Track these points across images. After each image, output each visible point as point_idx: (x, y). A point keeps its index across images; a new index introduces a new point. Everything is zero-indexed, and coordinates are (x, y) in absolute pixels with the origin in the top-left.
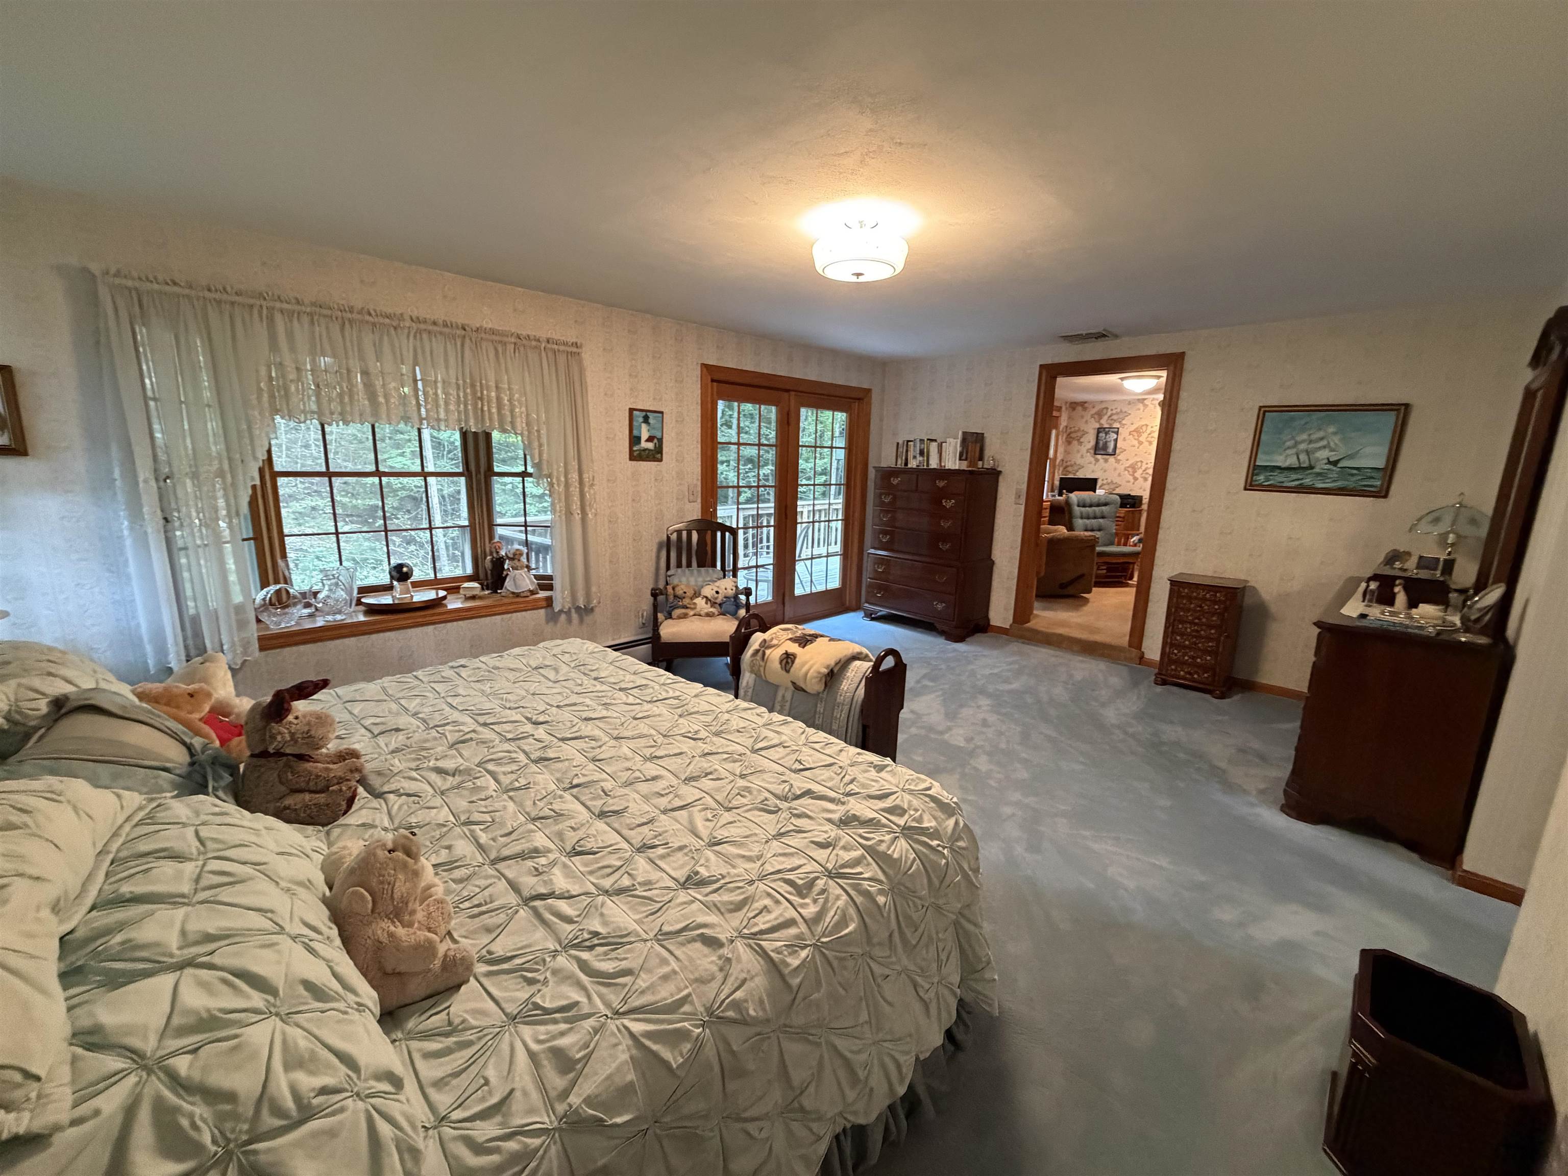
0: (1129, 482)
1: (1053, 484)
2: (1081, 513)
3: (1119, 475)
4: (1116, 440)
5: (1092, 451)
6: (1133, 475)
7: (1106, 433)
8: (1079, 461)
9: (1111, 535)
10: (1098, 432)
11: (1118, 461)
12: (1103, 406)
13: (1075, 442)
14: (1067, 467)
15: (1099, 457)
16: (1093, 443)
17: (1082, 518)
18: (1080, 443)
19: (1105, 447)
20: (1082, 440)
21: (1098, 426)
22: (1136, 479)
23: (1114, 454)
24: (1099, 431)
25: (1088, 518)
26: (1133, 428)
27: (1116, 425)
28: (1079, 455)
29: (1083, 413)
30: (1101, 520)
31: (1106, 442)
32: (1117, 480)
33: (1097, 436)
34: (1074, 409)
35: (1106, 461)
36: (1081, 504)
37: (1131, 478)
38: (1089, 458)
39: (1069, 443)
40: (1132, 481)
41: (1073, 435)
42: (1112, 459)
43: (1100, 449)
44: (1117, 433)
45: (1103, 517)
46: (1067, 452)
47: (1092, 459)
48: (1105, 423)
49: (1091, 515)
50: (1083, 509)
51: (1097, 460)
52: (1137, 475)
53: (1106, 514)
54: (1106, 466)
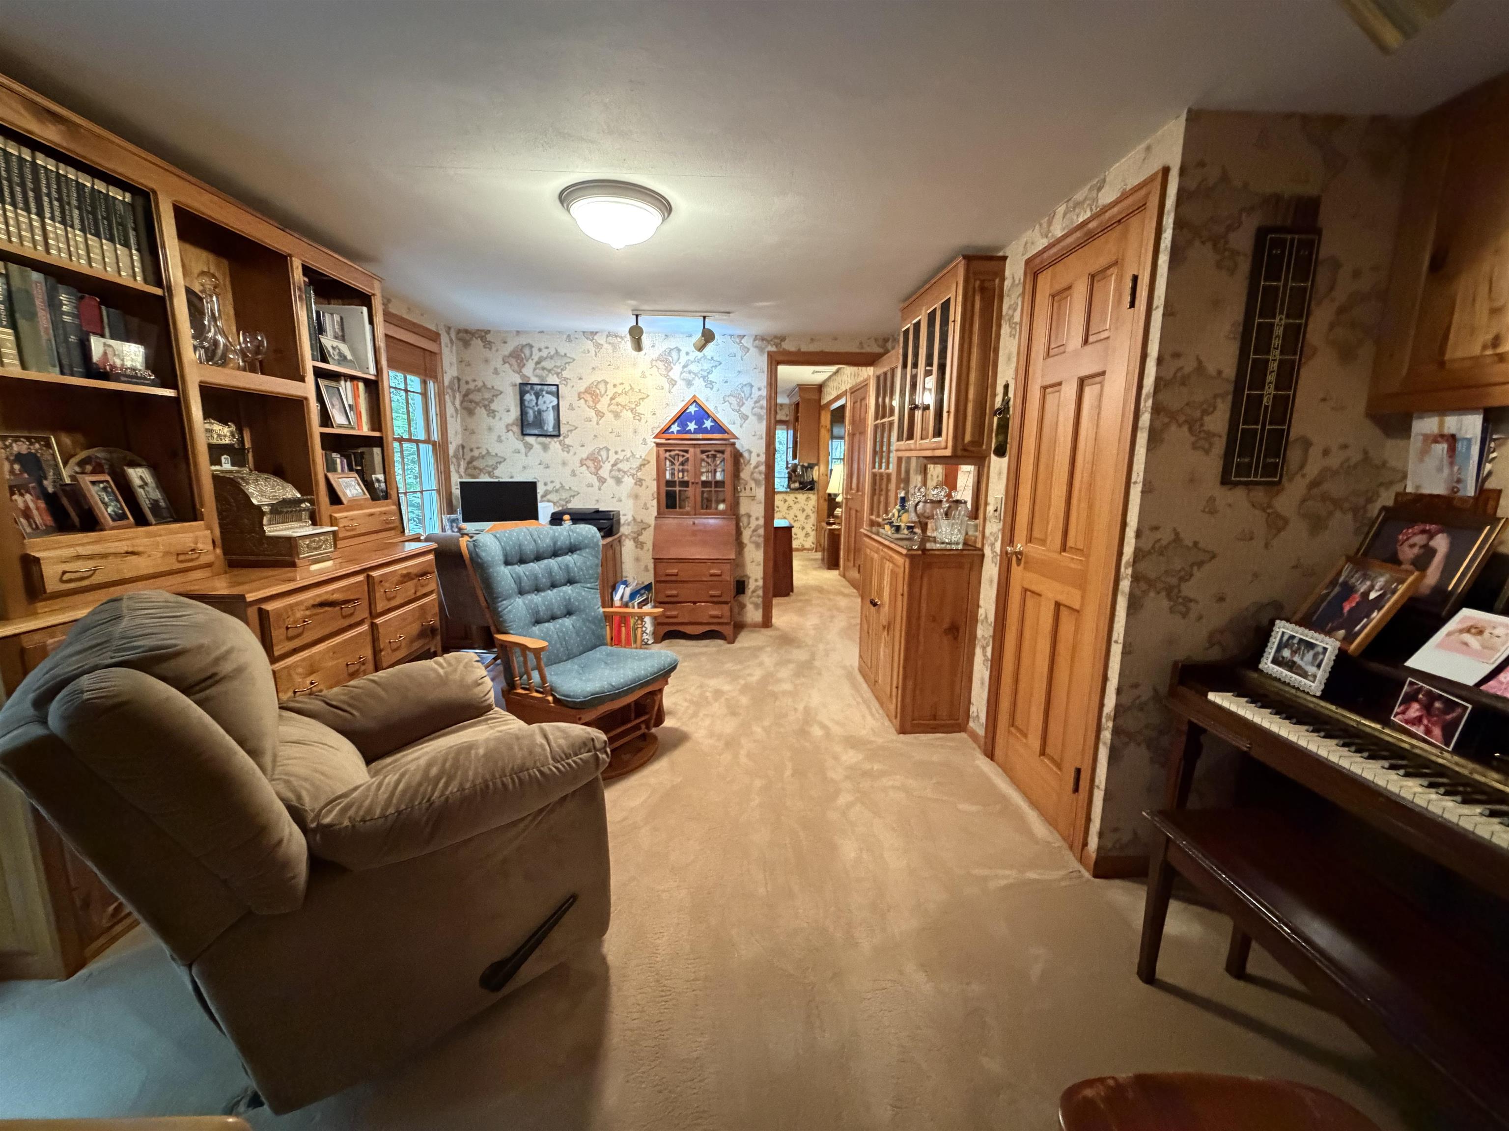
0: (590, 485)
1: (450, 494)
2: (518, 581)
3: (574, 474)
4: (557, 408)
5: (516, 429)
6: (596, 474)
7: (537, 395)
8: (496, 449)
9: (595, 621)
10: (522, 394)
11: (567, 448)
12: (523, 340)
13: (481, 412)
14: (473, 459)
15: (531, 440)
16: (515, 413)
17: (521, 592)
18: (492, 413)
19: (539, 422)
20: (493, 406)
21: (519, 380)
22: (602, 480)
23: (556, 434)
24: (524, 388)
25: (538, 589)
26: (582, 386)
27: (552, 379)
28: (494, 437)
29: (488, 354)
30: (568, 589)
31: (540, 412)
32: (570, 482)
33: (522, 401)
34: (466, 344)
35: (545, 448)
36: (514, 556)
37: (594, 480)
38: (513, 441)
39: (471, 412)
40: (597, 484)
41: (476, 397)
42: (554, 444)
43: (529, 425)
44: (557, 395)
45: (571, 582)
46: (469, 431)
47: (520, 445)
48: (530, 373)
49: (544, 581)
50: (519, 569)
51: (529, 447)
52: (605, 472)
53: (575, 572)
54: (546, 457)
